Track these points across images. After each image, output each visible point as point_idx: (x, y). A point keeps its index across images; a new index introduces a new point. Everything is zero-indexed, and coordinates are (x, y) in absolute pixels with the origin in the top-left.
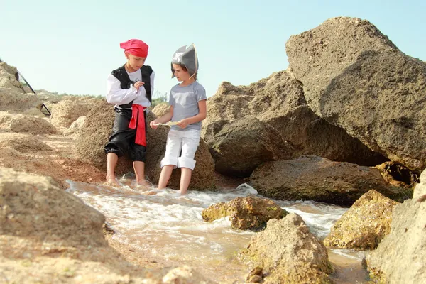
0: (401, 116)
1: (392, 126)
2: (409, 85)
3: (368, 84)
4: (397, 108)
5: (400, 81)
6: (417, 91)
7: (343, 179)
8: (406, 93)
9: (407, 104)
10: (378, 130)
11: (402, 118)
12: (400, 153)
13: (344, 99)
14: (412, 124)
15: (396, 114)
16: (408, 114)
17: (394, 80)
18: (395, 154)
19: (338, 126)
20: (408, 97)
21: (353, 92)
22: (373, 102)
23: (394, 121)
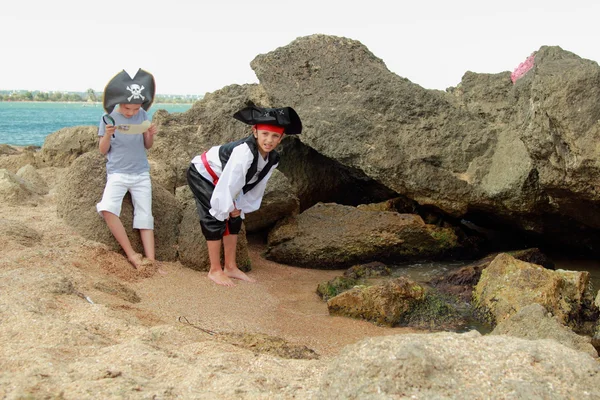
0: (430, 154)
1: (423, 165)
2: (432, 120)
3: (386, 118)
4: (423, 146)
5: (421, 114)
6: (441, 125)
7: (388, 231)
8: (429, 128)
9: (433, 140)
10: (409, 171)
11: (432, 157)
12: (436, 196)
13: (362, 137)
14: (441, 163)
15: (425, 153)
16: (436, 151)
17: (414, 114)
18: (429, 196)
19: (354, 167)
20: (433, 133)
21: (370, 128)
22: (396, 139)
23: (424, 160)
